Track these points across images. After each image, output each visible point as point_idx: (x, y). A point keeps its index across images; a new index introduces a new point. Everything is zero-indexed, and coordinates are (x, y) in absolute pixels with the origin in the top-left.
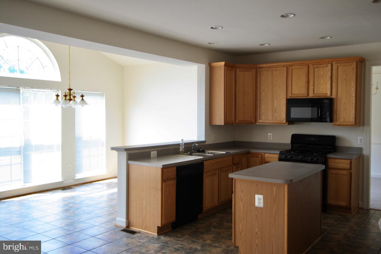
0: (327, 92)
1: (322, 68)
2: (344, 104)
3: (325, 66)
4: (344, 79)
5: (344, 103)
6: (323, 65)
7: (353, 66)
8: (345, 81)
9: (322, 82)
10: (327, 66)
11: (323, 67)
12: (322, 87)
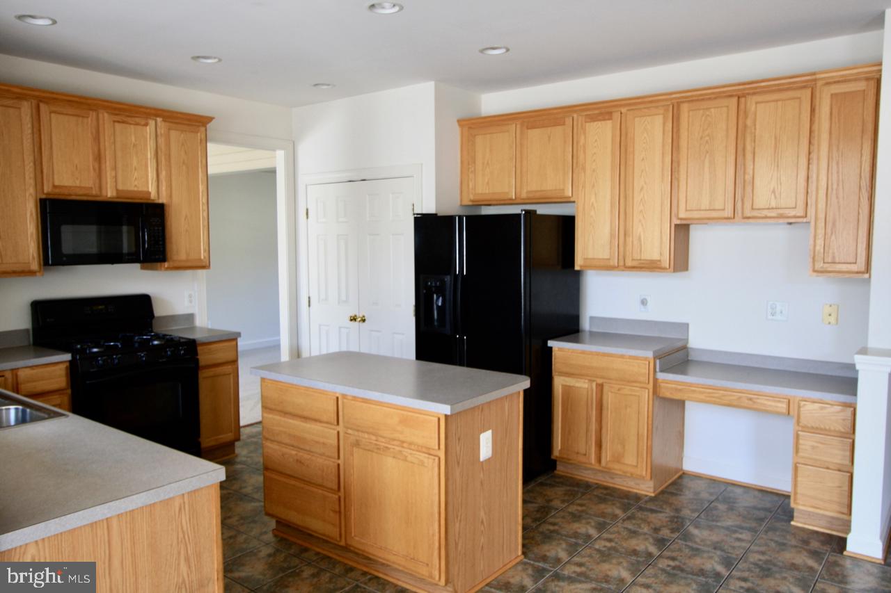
0: (148, 188)
1: (132, 126)
2: (185, 220)
3: (143, 122)
4: (184, 163)
5: (186, 216)
6: (137, 120)
7: (199, 134)
8: (184, 167)
9: (135, 163)
10: (146, 125)
11: (137, 124)
12: (136, 174)
